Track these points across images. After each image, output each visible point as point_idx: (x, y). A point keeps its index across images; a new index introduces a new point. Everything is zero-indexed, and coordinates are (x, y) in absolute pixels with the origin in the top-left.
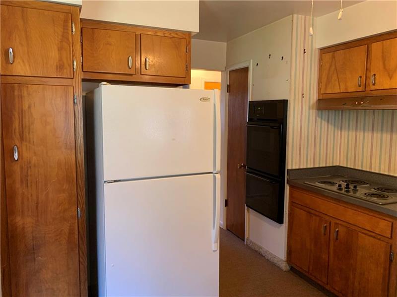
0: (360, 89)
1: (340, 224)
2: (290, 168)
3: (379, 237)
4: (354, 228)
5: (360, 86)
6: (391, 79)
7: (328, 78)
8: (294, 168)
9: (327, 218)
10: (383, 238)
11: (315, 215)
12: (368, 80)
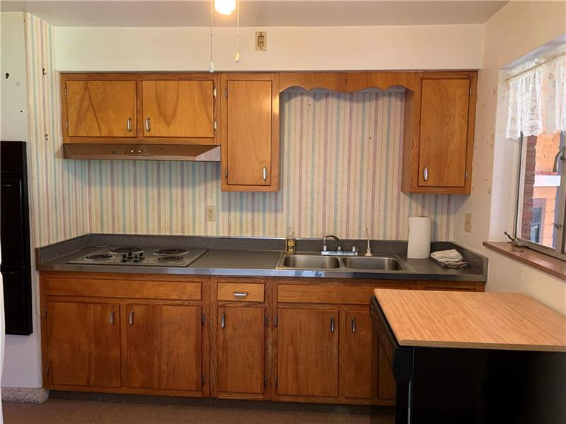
0: (131, 134)
1: (135, 304)
2: (38, 246)
3: (187, 303)
4: (154, 302)
5: (130, 131)
6: (169, 126)
7: (79, 116)
8: (43, 245)
9: (114, 302)
10: (192, 303)
11: (94, 303)
12: (140, 123)
